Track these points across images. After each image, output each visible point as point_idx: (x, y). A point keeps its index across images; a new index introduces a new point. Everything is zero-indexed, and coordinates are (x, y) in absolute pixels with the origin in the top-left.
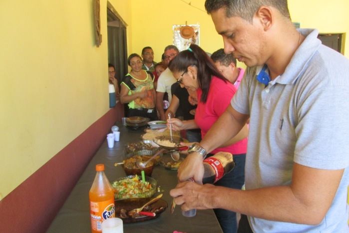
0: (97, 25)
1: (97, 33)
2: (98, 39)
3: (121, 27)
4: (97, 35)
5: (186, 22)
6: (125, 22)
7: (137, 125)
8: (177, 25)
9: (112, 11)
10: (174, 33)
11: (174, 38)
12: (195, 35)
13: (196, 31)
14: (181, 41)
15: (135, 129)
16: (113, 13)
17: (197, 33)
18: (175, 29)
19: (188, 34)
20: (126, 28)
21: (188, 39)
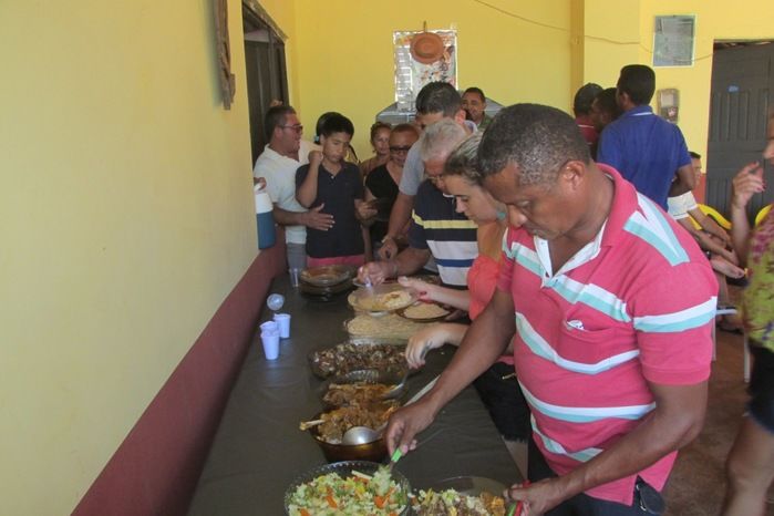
0: (223, 54)
1: (223, 73)
2: (227, 89)
3: (273, 41)
4: (224, 78)
5: (425, 23)
6: (281, 32)
7: (327, 289)
8: (402, 32)
9: (254, 9)
10: (396, 51)
11: (397, 62)
12: (446, 54)
13: (448, 45)
14: (414, 70)
15: (325, 299)
16: (255, 14)
17: (451, 49)
18: (399, 41)
19: (429, 51)
20: (283, 44)
21: (431, 63)
